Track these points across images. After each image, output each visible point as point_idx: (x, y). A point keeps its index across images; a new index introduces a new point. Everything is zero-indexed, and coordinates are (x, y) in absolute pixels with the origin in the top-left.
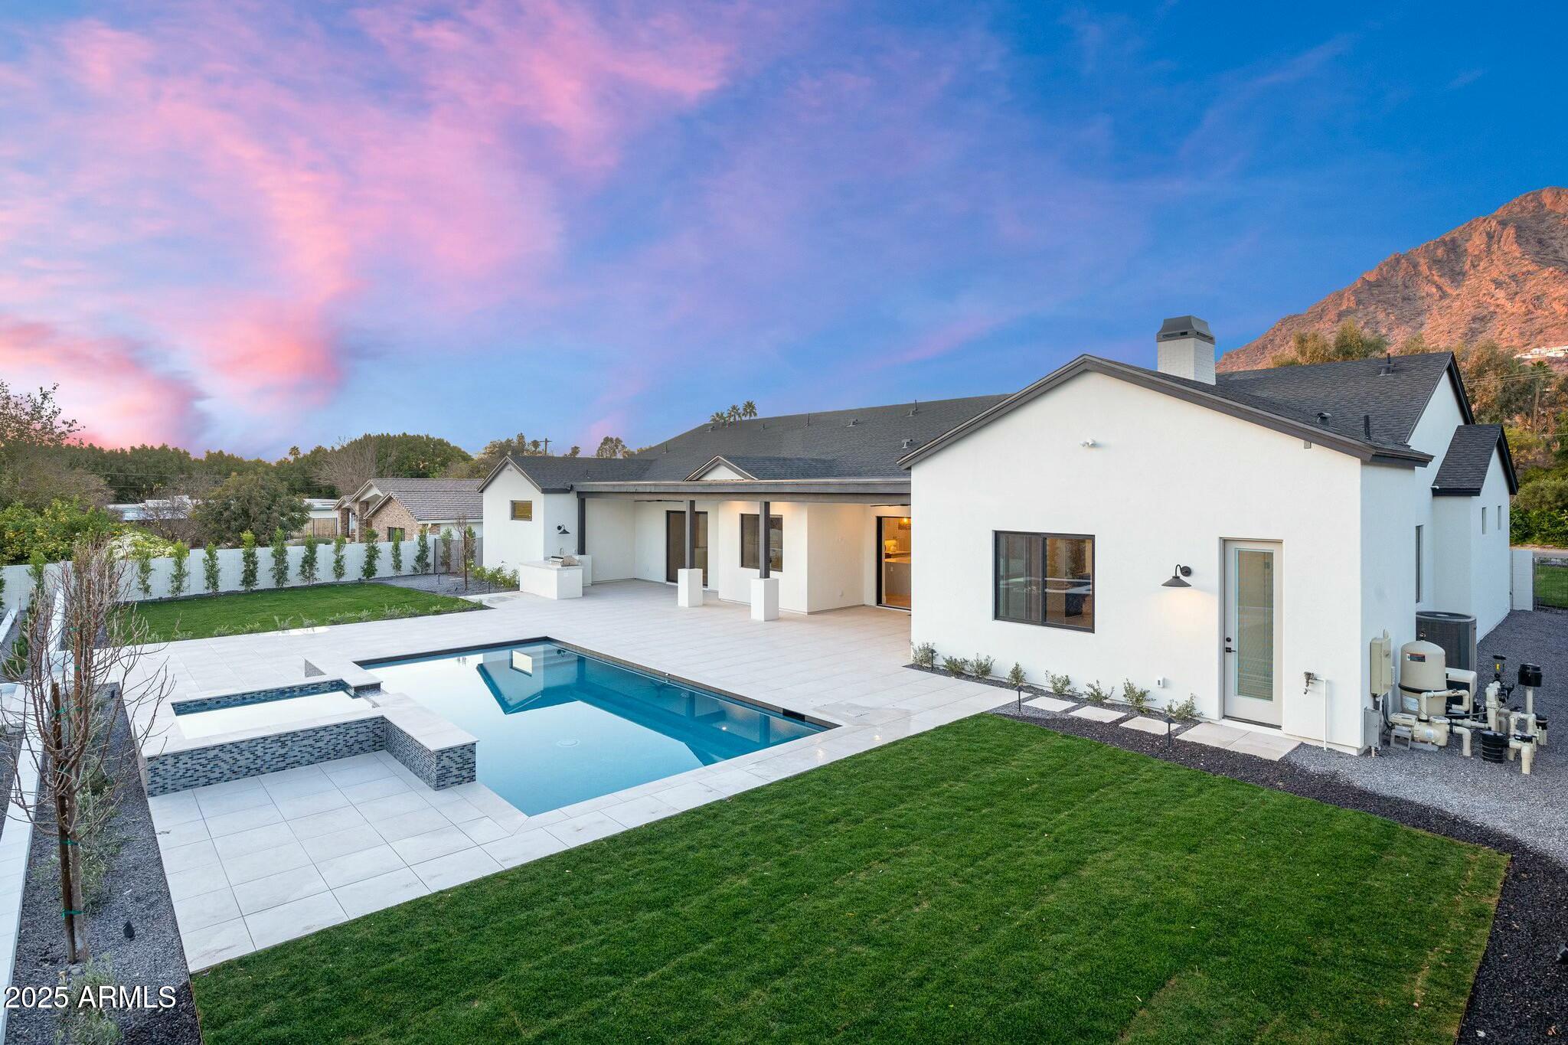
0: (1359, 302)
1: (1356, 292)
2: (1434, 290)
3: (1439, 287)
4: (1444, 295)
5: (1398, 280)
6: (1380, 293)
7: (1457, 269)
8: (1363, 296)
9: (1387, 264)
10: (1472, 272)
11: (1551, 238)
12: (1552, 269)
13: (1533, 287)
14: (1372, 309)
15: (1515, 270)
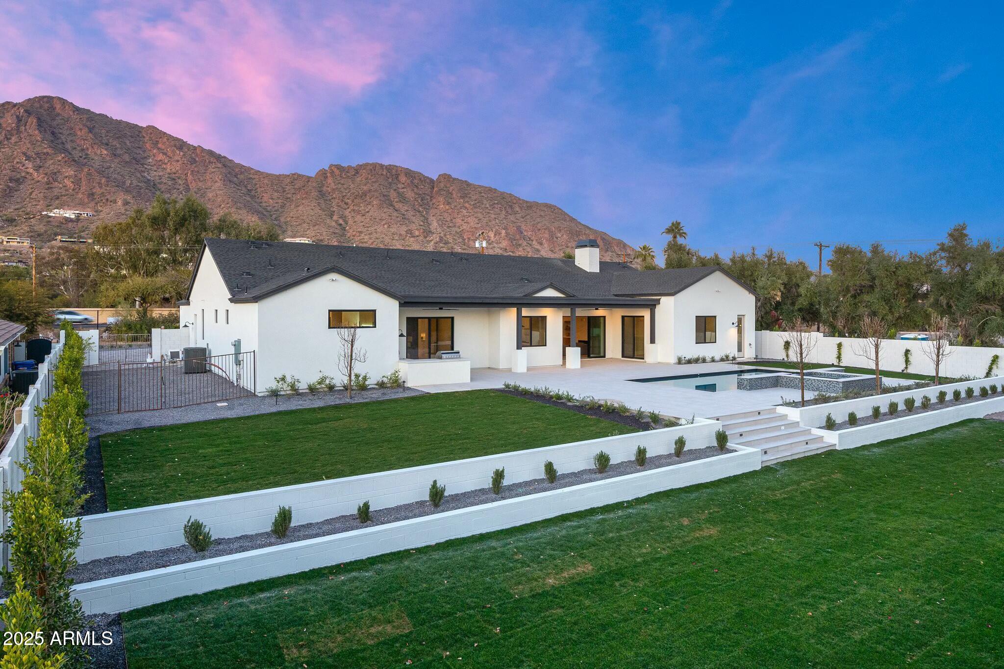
10: (6, 143)
11: (60, 133)
12: (63, 155)
13: (50, 166)
15: (38, 150)
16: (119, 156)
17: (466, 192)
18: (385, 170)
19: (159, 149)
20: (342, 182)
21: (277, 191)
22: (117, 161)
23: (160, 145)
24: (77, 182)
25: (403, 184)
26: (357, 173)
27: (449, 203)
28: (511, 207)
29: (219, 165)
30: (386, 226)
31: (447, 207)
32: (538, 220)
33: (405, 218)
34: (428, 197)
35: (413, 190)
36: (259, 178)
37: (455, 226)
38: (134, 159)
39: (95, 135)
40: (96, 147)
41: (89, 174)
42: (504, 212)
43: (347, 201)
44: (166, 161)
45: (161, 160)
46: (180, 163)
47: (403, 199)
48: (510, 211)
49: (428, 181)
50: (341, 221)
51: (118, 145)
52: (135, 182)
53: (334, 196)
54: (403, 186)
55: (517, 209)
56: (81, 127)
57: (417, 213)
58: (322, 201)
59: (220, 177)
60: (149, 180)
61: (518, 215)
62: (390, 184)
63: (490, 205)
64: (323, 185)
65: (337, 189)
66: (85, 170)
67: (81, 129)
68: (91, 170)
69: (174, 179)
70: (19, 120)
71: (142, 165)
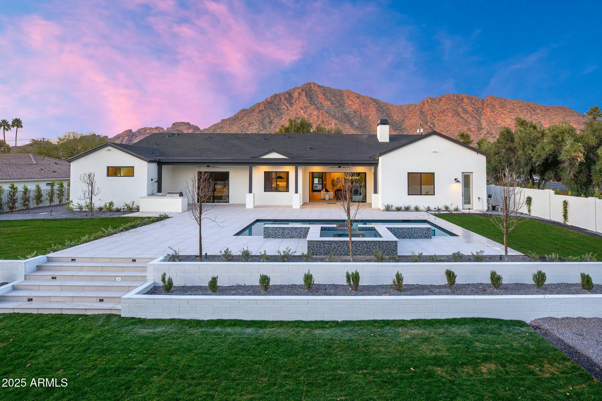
0: (265, 108)
1: (264, 104)
2: (285, 107)
3: (287, 107)
5: (276, 102)
6: (271, 106)
7: (291, 102)
8: (266, 106)
9: (273, 96)
10: (295, 103)
11: (313, 97)
12: (314, 106)
13: (309, 111)
14: (269, 111)
15: (305, 105)
16: (334, 104)
17: (504, 104)
19: (350, 99)
20: (432, 105)
21: (401, 113)
22: (333, 106)
23: (350, 97)
24: (318, 117)
25: (466, 103)
27: (493, 112)
28: (534, 110)
29: (375, 104)
30: (455, 127)
31: (492, 114)
32: (554, 117)
33: (467, 122)
34: (481, 109)
35: (472, 106)
36: (392, 108)
37: (497, 124)
38: (340, 104)
39: (325, 96)
40: (325, 101)
41: (322, 113)
42: (529, 114)
43: (435, 115)
44: (353, 104)
45: (350, 104)
46: (358, 104)
47: (465, 111)
48: (533, 113)
49: (480, 100)
50: (431, 126)
51: (334, 100)
52: (340, 115)
53: (428, 113)
55: (539, 111)
56: (320, 93)
57: (474, 119)
58: (422, 116)
59: (375, 109)
60: (345, 113)
61: (539, 115)
62: (459, 104)
63: (520, 111)
64: (423, 108)
65: (430, 109)
66: (321, 111)
67: (320, 95)
68: (323, 111)
69: (356, 112)
70: (299, 94)
71: (343, 107)
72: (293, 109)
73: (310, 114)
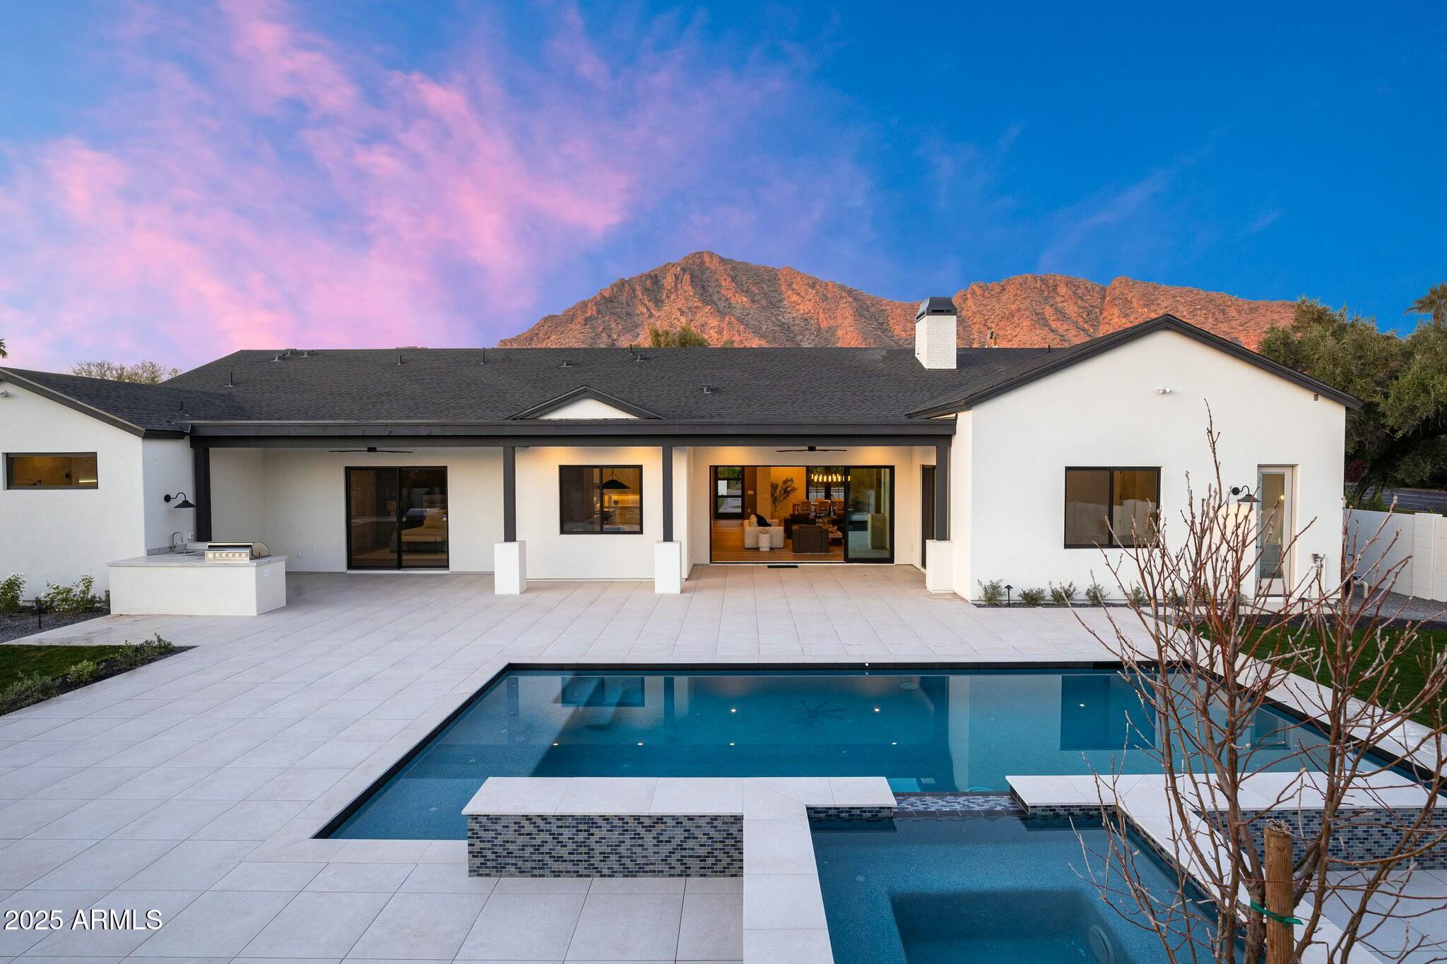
0: (599, 312)
1: (597, 304)
2: (645, 310)
3: (648, 309)
4: (651, 316)
5: (623, 299)
6: (612, 308)
7: (659, 297)
8: (602, 308)
9: (616, 285)
10: (667, 301)
11: (709, 286)
12: (709, 307)
13: (700, 318)
14: (607, 318)
15: (690, 304)
16: (758, 301)
17: (1153, 297)
18: (1039, 282)
19: (793, 290)
20: (985, 302)
22: (756, 306)
23: (794, 286)
24: (720, 333)
25: (1063, 296)
26: (1004, 289)
27: (1126, 316)
28: (1223, 312)
29: (851, 299)
31: (1124, 320)
33: (1064, 340)
34: (1097, 310)
35: (1076, 303)
36: (892, 310)
38: (771, 303)
39: (736, 284)
40: (737, 295)
41: (730, 323)
42: (1211, 320)
43: (990, 325)
44: (800, 302)
45: (794, 301)
46: (812, 301)
47: (1062, 315)
48: (1220, 316)
49: (1097, 289)
51: (757, 291)
52: (771, 327)
53: (975, 320)
54: (1063, 299)
55: (1233, 313)
56: (725, 277)
57: (1081, 332)
58: (961, 328)
59: (851, 312)
60: (783, 323)
61: (1234, 323)
62: (1046, 298)
63: (1189, 313)
64: (962, 309)
65: (978, 311)
66: (727, 319)
67: (725, 280)
68: (733, 319)
69: (807, 320)
70: (677, 279)
71: (778, 308)
72: (662, 314)
73: (703, 325)
